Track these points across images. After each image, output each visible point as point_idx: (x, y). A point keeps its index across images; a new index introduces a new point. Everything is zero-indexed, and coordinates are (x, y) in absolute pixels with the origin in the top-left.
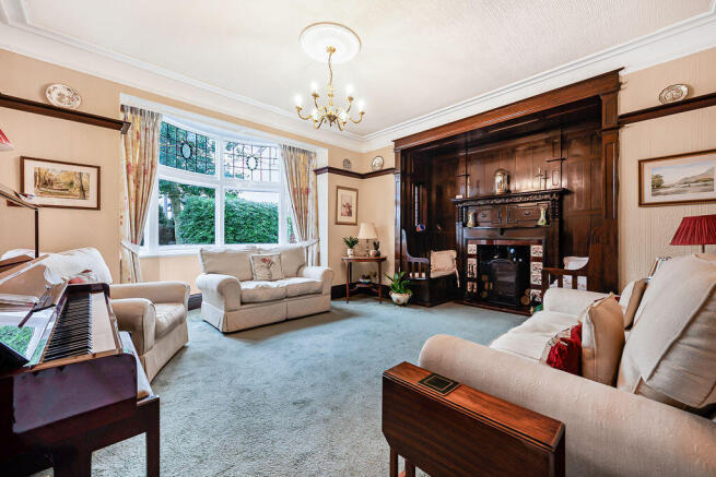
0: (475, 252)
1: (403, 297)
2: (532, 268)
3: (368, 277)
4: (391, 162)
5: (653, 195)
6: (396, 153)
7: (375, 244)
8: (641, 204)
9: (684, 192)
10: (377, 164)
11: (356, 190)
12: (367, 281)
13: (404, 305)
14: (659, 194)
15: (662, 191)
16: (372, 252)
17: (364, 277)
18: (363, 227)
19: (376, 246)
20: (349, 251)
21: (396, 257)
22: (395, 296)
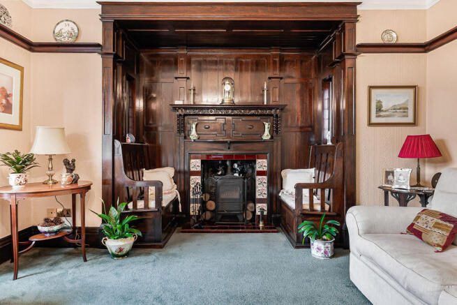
0: (199, 169)
1: (127, 243)
2: (257, 183)
3: (57, 221)
4: (94, 32)
5: (377, 116)
6: (104, 24)
7: (66, 163)
8: (370, 124)
9: (393, 116)
10: (65, 32)
11: (21, 69)
12: (56, 228)
13: (128, 254)
14: (380, 116)
15: (382, 114)
16: (63, 178)
17: (47, 222)
18: (41, 132)
19: (70, 166)
20: (13, 179)
21: (104, 182)
22: (112, 244)
